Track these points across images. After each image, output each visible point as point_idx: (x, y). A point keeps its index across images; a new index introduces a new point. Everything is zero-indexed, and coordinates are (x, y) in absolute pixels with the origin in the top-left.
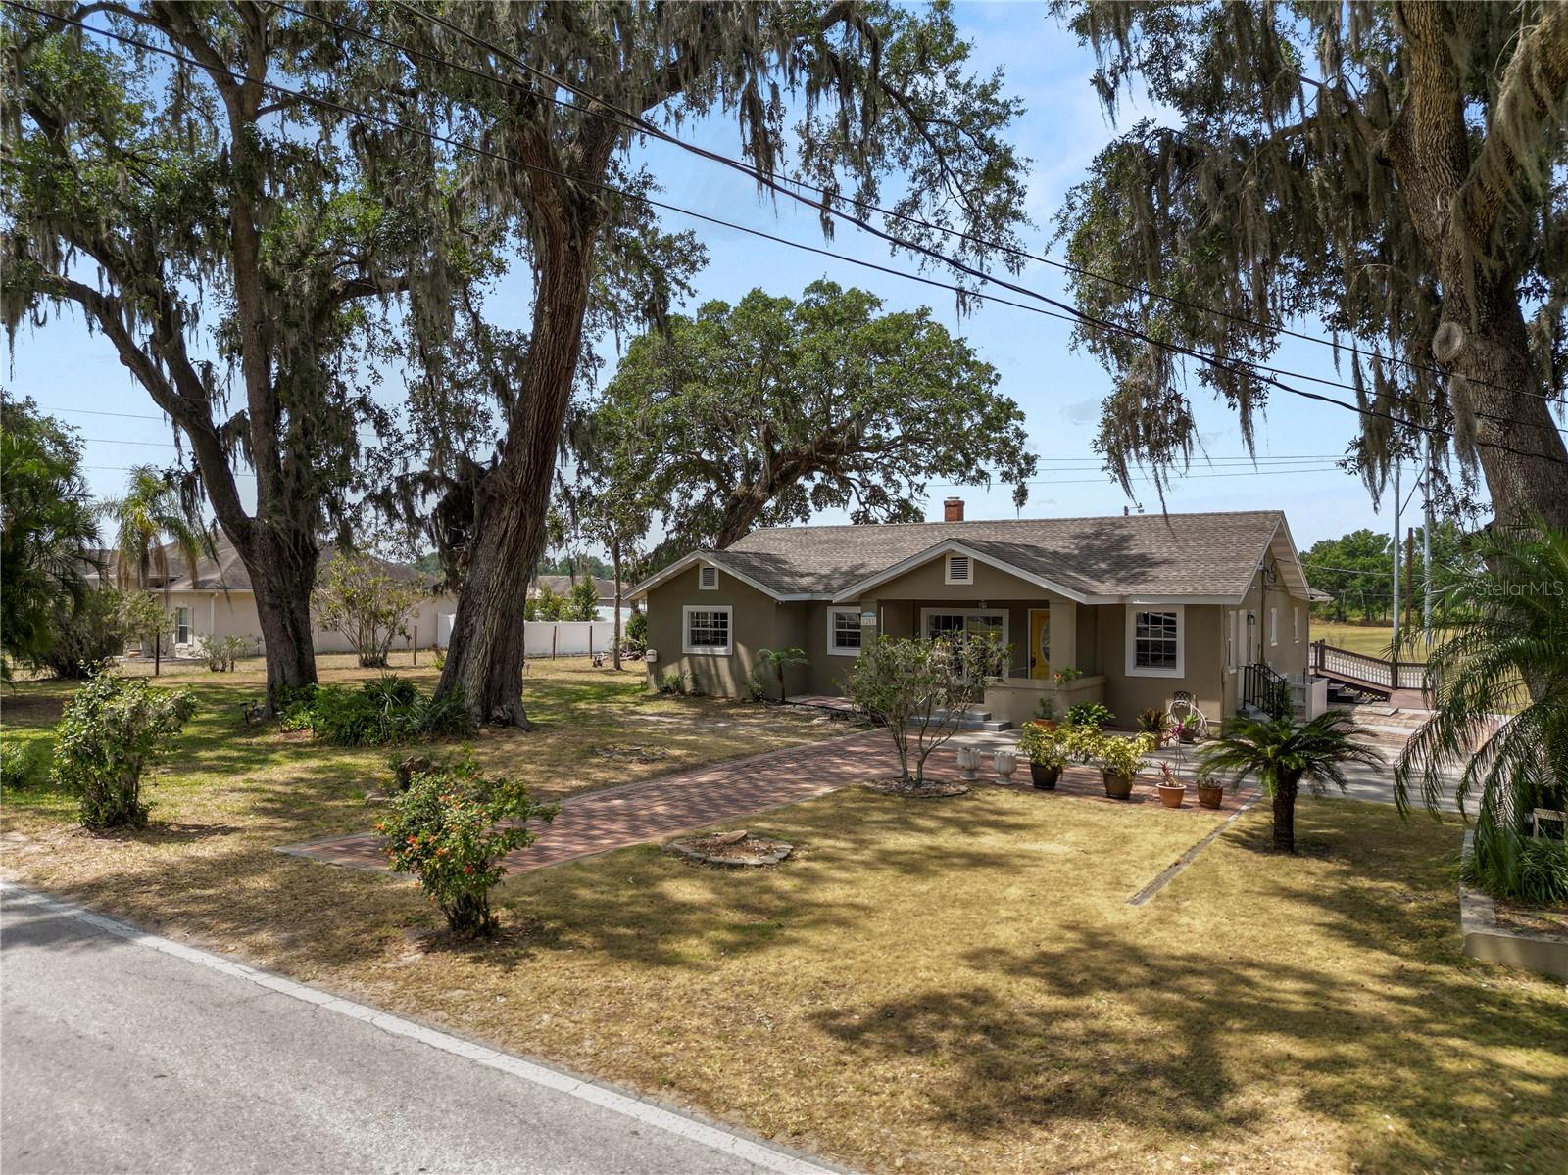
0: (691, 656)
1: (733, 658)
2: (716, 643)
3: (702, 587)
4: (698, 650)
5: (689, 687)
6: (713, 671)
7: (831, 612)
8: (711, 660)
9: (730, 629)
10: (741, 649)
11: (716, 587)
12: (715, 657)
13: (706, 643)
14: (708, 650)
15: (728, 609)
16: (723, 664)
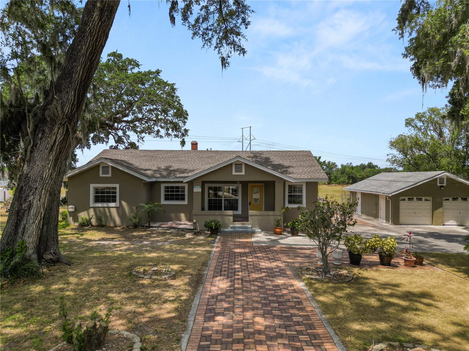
0: (95, 208)
1: (120, 209)
2: (109, 201)
3: (101, 175)
4: (99, 205)
5: (94, 221)
6: (108, 214)
7: (163, 186)
8: (107, 209)
9: (118, 195)
10: (124, 204)
11: (110, 175)
12: (109, 208)
13: (103, 201)
14: (105, 205)
15: (117, 186)
16: (114, 212)
